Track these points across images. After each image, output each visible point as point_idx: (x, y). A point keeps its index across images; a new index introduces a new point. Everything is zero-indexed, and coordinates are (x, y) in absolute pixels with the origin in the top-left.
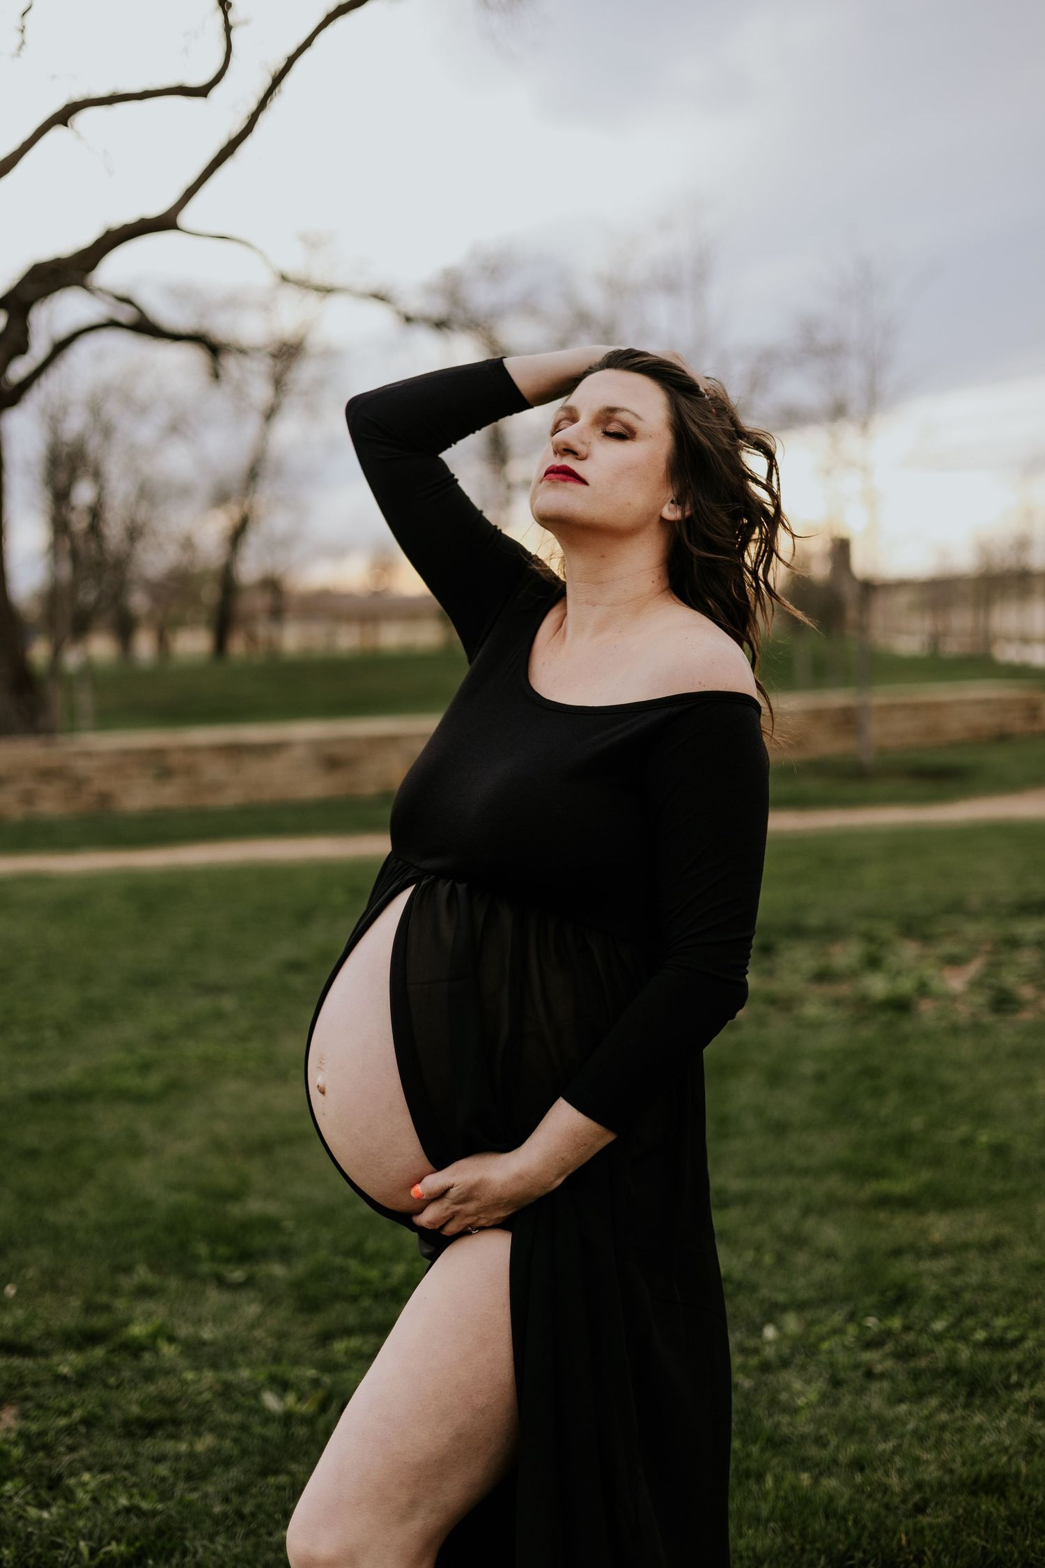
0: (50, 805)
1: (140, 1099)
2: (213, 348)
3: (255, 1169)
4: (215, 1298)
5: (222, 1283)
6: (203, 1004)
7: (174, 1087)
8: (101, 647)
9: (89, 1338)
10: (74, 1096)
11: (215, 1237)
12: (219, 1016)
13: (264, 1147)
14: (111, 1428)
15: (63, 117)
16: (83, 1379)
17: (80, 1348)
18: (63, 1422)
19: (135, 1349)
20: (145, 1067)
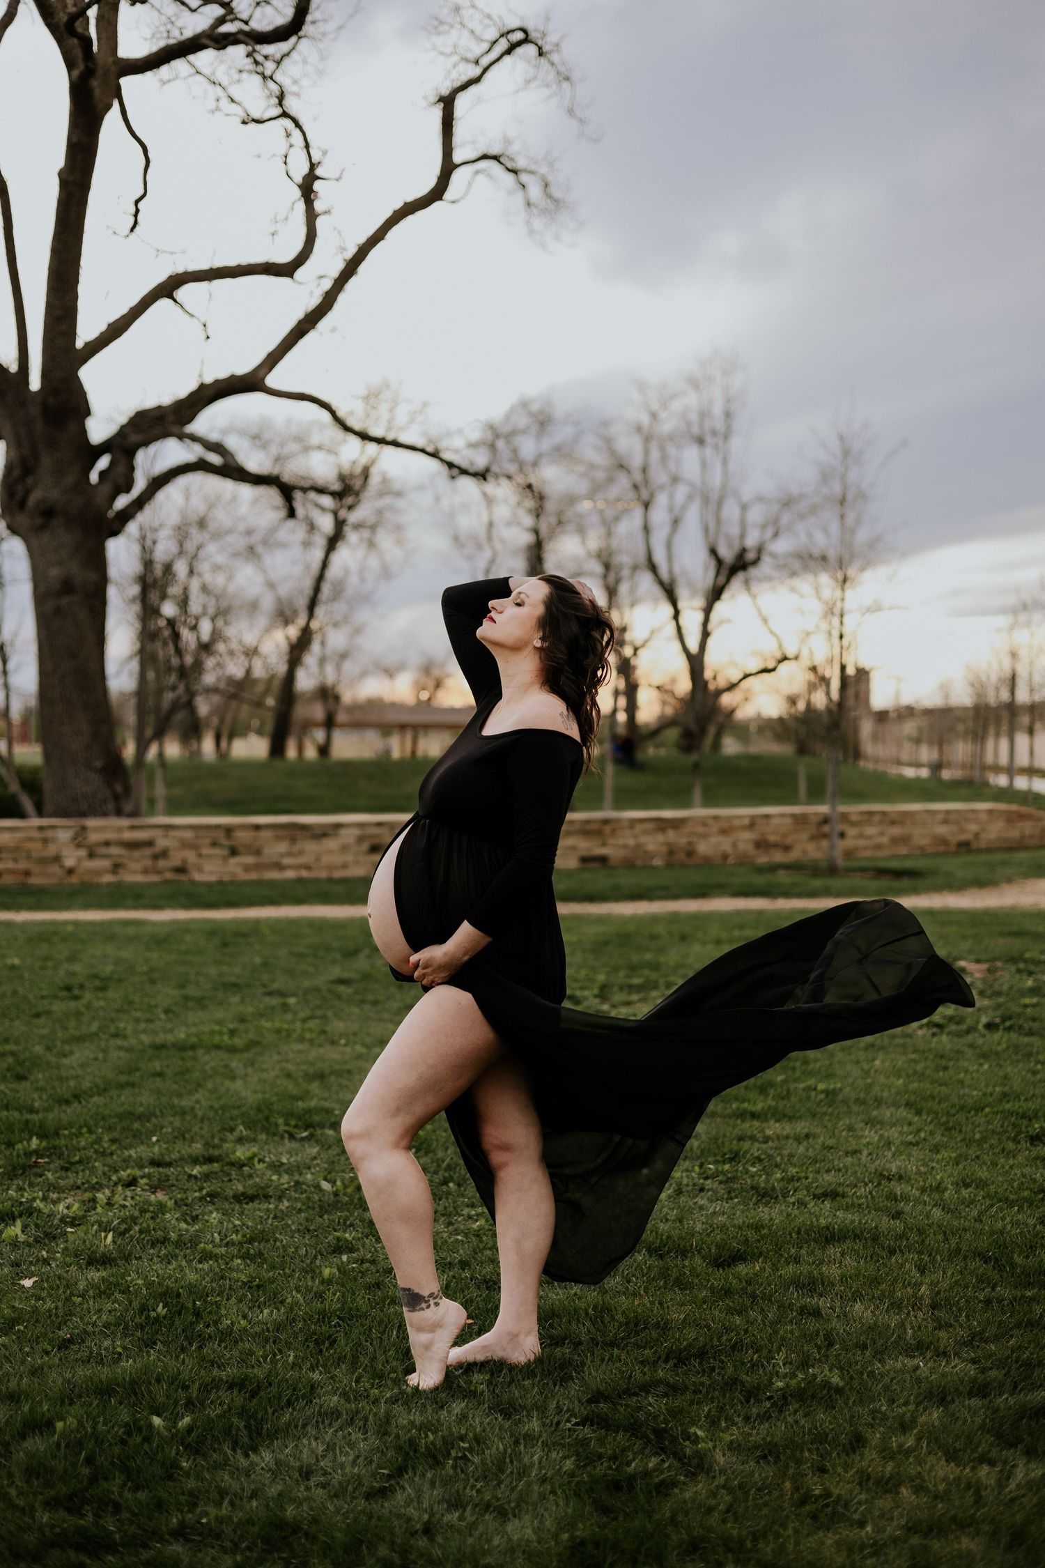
0: (134, 876)
1: (232, 1050)
2: (287, 491)
3: (314, 1087)
4: (288, 1144)
5: (292, 1137)
6: (275, 1001)
7: (252, 1044)
8: (173, 749)
9: (210, 1160)
10: (181, 1047)
11: (289, 1115)
12: (285, 1008)
13: (321, 1077)
14: (226, 1199)
15: (167, 289)
16: (207, 1177)
17: (201, 1164)
18: (197, 1194)
19: (240, 1165)
20: (232, 1033)
